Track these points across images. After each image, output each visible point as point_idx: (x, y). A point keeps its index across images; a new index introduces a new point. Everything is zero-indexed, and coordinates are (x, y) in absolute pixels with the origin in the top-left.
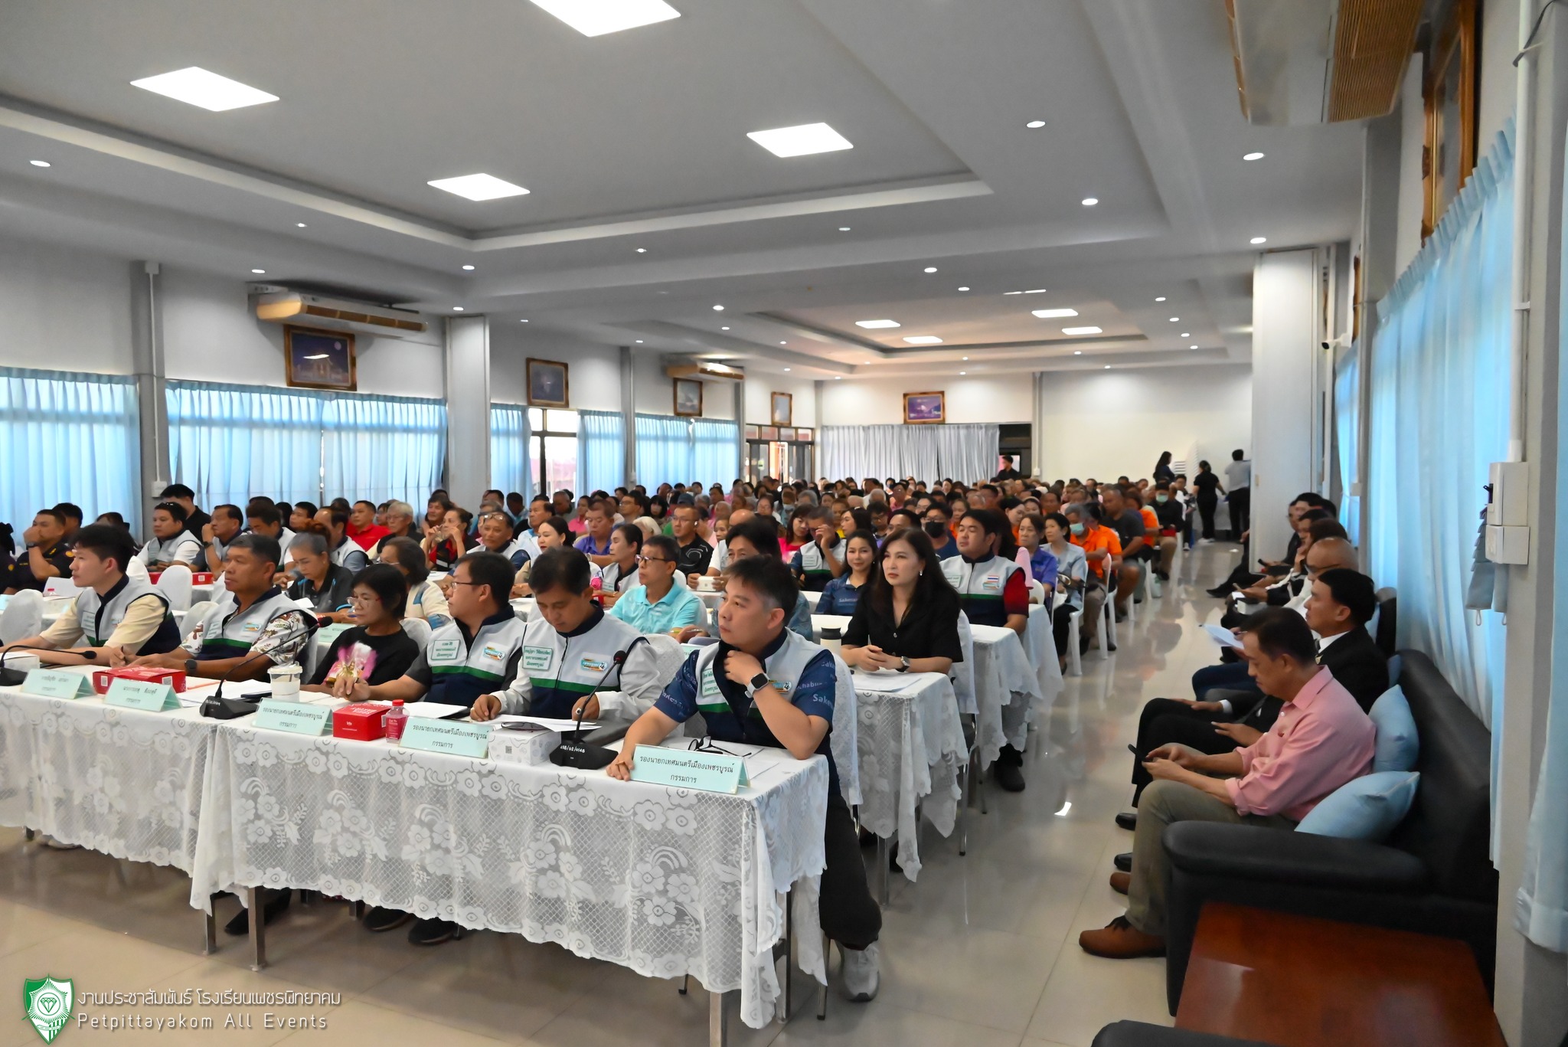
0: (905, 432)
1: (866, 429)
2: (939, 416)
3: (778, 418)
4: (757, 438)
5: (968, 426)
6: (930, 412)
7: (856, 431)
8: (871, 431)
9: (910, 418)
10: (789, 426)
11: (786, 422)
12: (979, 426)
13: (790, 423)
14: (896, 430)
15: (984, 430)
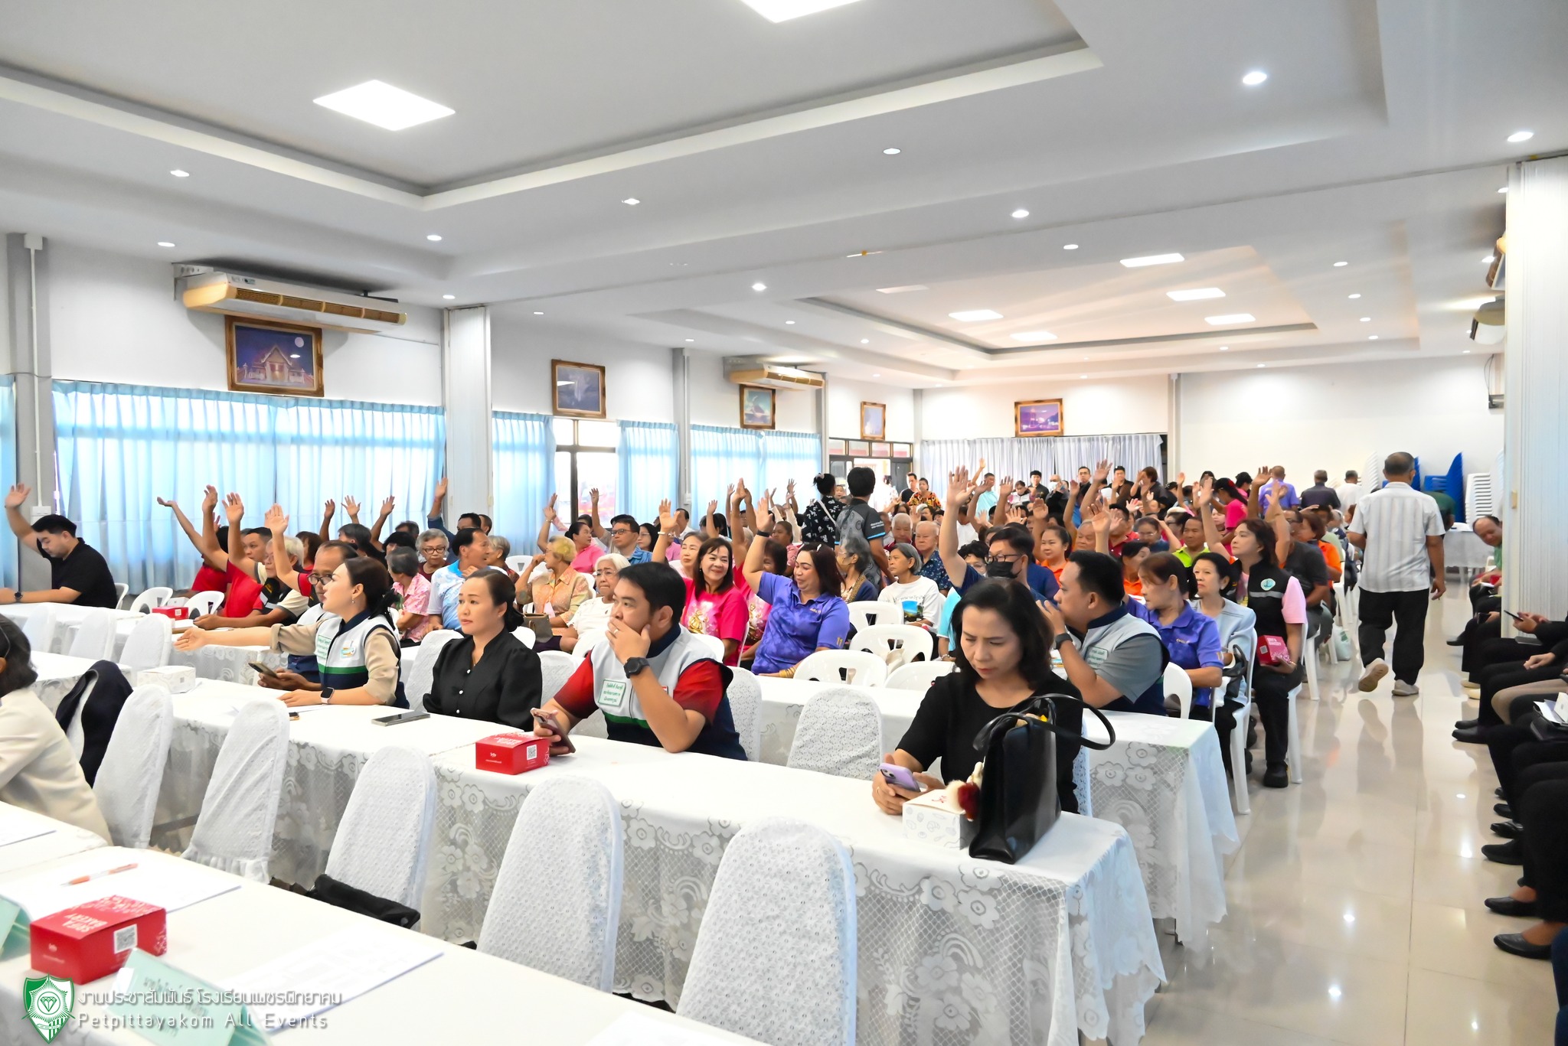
0: (1016, 446)
1: (972, 443)
2: (1056, 428)
3: (869, 431)
4: (844, 454)
5: (1091, 439)
6: (1046, 423)
7: (961, 445)
8: (978, 446)
9: (1022, 431)
10: (882, 440)
11: (879, 436)
12: (1105, 438)
13: (884, 437)
14: (1007, 444)
15: (1111, 442)
